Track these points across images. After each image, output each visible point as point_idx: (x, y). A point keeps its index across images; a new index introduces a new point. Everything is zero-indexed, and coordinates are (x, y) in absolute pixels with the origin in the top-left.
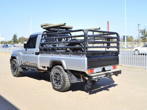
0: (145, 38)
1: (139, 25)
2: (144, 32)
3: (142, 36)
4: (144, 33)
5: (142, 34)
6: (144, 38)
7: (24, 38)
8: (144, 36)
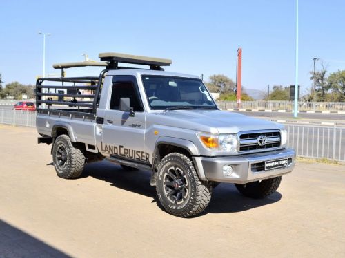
0: (323, 94)
1: (315, 59)
2: (322, 78)
3: (317, 88)
4: (320, 81)
5: (318, 81)
6: (320, 92)
7: (21, 85)
8: (321, 87)
